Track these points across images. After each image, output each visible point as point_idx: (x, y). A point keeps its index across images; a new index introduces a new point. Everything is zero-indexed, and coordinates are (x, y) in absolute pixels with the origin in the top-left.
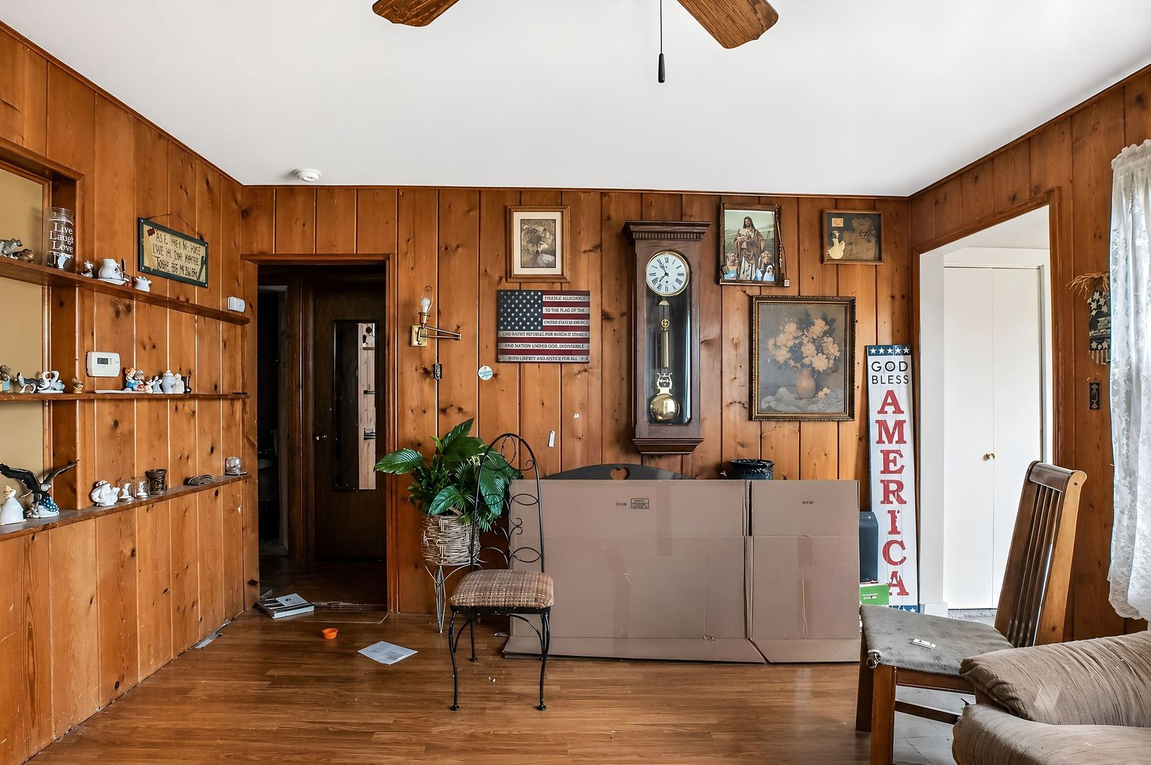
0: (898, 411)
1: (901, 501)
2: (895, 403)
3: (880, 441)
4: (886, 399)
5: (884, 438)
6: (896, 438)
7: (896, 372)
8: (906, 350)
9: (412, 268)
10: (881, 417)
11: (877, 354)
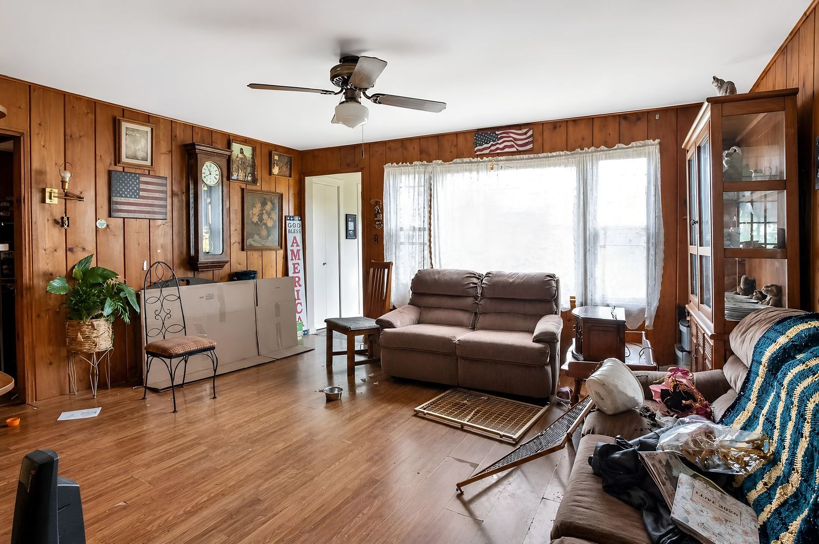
0: (298, 245)
1: (300, 286)
2: (297, 242)
3: (292, 260)
4: (293, 241)
5: (294, 258)
6: (297, 258)
7: (296, 228)
8: (300, 219)
9: (44, 146)
10: (292, 248)
11: (290, 220)
